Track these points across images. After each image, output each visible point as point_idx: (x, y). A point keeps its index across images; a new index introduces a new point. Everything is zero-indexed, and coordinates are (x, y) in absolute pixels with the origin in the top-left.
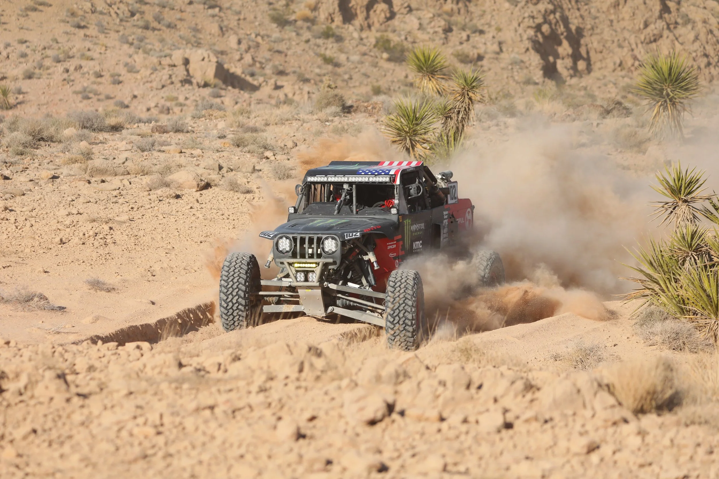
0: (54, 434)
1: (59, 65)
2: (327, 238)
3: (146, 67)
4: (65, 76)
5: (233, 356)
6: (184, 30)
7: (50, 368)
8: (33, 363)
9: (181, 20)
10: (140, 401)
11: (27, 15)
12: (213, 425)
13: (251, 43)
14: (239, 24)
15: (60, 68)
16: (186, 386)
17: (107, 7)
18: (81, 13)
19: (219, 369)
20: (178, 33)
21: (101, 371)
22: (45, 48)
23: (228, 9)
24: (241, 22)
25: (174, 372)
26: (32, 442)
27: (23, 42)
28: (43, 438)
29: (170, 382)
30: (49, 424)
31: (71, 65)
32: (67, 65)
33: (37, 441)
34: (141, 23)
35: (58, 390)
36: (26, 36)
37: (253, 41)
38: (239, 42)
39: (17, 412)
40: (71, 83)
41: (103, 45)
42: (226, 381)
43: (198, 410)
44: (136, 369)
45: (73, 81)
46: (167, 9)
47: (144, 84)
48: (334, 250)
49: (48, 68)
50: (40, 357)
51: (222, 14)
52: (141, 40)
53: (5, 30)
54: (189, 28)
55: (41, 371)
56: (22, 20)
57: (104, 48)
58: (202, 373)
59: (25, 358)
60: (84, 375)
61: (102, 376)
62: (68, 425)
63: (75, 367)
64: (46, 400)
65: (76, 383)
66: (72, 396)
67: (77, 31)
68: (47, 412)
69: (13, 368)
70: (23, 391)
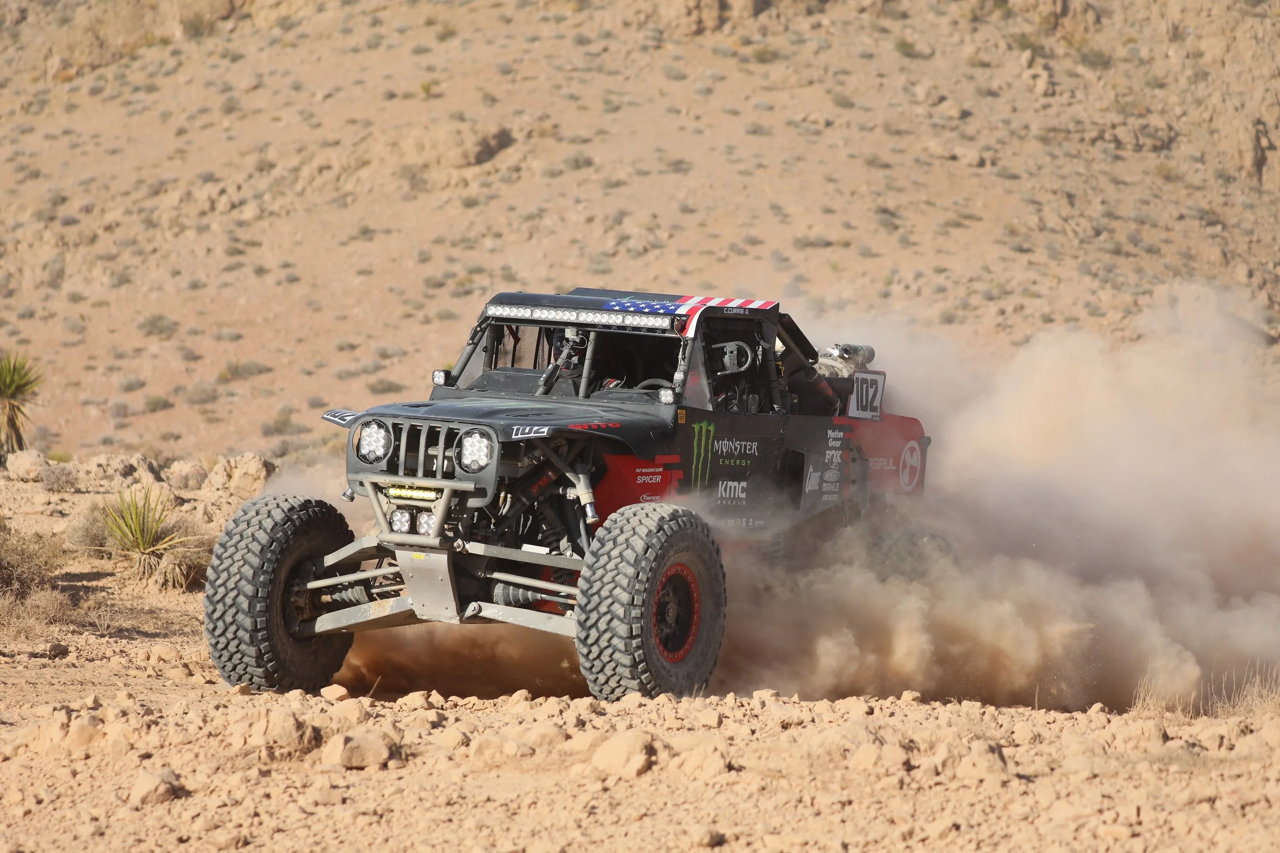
0: (984, 832)
1: (991, 304)
2: (469, 434)
3: (1115, 308)
4: (1000, 319)
5: (1242, 726)
6: (1171, 256)
7: (978, 738)
8: (954, 729)
9: (1167, 241)
10: (1108, 789)
11: (947, 233)
12: (1213, 825)
13: (1267, 276)
14: (1250, 249)
15: (993, 308)
16: (1173, 768)
17: (1061, 222)
18: (1023, 230)
19: (1220, 745)
20: (1162, 261)
21: (1050, 743)
22: (971, 280)
23: (1234, 226)
24: (1254, 245)
25: (1156, 747)
26: (953, 842)
27: (940, 271)
28: (968, 837)
29: (1152, 763)
30: (978, 818)
31: (1009, 304)
32: (1002, 304)
33: (960, 842)
34: (1110, 246)
35: (990, 769)
36: (945, 262)
37: (1270, 273)
38: (1251, 274)
39: (933, 798)
40: (1008, 330)
41: (1055, 276)
42: (1232, 762)
43: (1191, 802)
44: (1102, 741)
45: (1011, 327)
46: (1147, 227)
47: (1112, 332)
48: (483, 461)
49: (975, 308)
50: (964, 720)
51: (1226, 234)
52: (1110, 270)
53: (916, 253)
54: (1179, 253)
55: (965, 741)
56: (941, 240)
57: (1056, 281)
58: (1197, 749)
59: (943, 721)
60: (1026, 747)
61: (1052, 749)
62: (1004, 819)
63: (1014, 736)
64: (973, 782)
65: (1017, 759)
66: (1011, 777)
67: (1017, 255)
68: (974, 800)
69: (926, 735)
70: (940, 769)
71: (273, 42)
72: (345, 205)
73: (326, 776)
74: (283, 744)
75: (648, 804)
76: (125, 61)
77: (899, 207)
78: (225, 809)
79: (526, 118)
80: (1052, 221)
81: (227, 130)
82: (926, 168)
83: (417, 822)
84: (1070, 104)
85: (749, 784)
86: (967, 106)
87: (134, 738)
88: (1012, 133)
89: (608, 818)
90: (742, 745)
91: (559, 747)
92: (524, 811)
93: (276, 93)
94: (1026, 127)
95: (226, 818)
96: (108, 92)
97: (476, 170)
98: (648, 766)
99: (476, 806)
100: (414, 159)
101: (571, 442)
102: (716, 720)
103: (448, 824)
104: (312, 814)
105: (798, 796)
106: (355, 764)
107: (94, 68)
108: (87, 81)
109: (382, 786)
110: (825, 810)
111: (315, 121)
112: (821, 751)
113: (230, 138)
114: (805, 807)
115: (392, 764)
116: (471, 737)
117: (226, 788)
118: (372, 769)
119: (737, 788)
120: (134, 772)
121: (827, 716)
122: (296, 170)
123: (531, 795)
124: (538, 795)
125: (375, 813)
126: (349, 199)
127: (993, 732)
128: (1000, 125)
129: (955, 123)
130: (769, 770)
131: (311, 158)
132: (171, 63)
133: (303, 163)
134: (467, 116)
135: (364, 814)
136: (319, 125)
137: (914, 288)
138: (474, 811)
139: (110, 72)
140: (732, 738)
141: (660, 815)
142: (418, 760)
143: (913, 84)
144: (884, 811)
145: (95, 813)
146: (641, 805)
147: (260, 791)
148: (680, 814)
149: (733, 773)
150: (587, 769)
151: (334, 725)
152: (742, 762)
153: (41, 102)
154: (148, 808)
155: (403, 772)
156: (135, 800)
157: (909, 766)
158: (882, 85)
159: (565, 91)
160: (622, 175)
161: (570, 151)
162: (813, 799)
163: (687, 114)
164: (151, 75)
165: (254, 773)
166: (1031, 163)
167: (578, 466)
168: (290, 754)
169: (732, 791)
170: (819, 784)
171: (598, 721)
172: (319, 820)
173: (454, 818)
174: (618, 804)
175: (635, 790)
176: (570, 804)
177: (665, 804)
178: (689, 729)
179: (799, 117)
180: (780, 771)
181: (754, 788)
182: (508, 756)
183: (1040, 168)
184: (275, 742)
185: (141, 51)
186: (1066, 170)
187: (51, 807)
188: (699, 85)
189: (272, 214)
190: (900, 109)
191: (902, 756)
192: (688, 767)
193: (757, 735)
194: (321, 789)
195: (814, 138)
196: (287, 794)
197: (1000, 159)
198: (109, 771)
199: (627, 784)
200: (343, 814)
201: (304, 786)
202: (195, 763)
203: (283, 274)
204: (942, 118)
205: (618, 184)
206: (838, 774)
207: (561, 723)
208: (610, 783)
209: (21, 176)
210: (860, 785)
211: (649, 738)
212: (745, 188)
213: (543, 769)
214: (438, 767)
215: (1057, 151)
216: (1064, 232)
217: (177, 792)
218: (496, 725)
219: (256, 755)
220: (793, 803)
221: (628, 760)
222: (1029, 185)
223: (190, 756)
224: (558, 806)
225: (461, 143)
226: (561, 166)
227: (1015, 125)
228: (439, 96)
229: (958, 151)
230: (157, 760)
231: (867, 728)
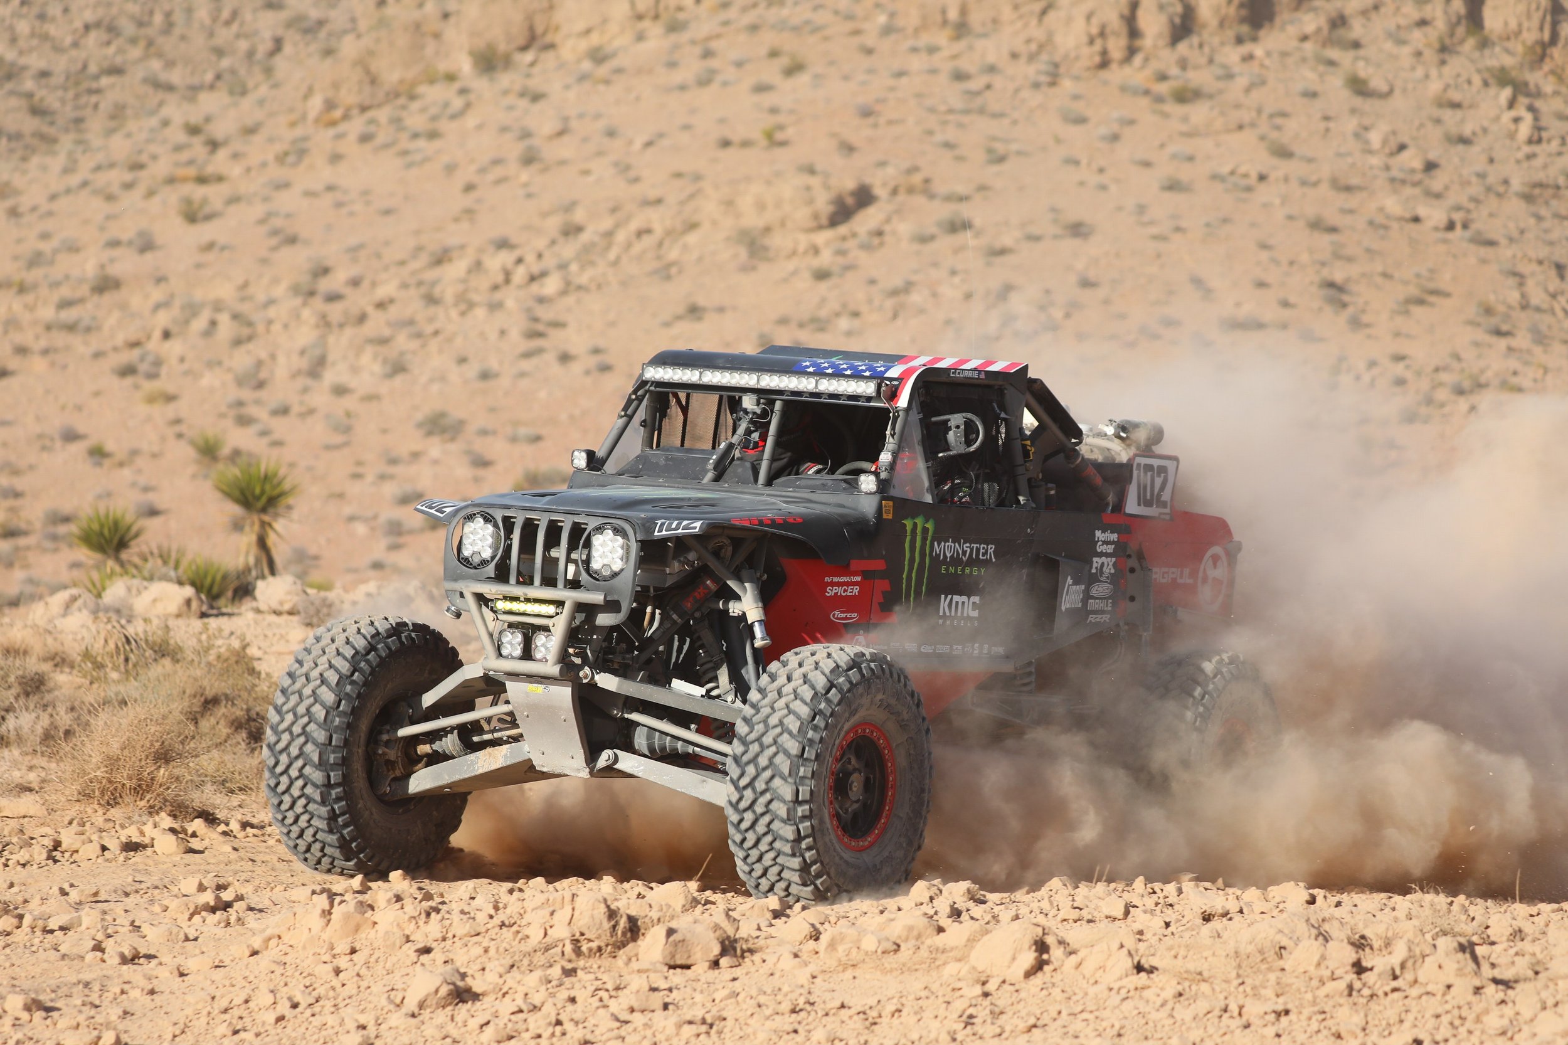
2: (599, 530)
7: (1445, 934)
8: (1415, 922)
11: (1407, 312)
17: (1548, 299)
18: (1501, 308)
21: (1534, 940)
22: (1437, 370)
27: (1399, 358)
35: (1460, 972)
36: (1405, 347)
39: (1389, 1008)
41: (1540, 366)
48: (617, 567)
49: (1442, 405)
50: (1427, 911)
53: (1369, 337)
56: (1399, 320)
57: (1541, 372)
59: (1401, 913)
60: (1505, 945)
61: (1536, 948)
62: (1477, 1033)
63: (1489, 931)
64: (1439, 988)
65: (1492, 960)
66: (1485, 982)
67: (1494, 340)
68: (1440, 1010)
69: (1381, 929)
70: (1398, 972)
71: (583, 78)
72: (668, 278)
73: (644, 976)
74: (592, 937)
75: (1038, 1012)
76: (402, 101)
77: (1348, 280)
78: (520, 1015)
79: (890, 171)
80: (1537, 297)
81: (525, 185)
82: (1381, 232)
83: (755, 1033)
84: (1560, 154)
85: (1162, 989)
86: (1432, 156)
87: (410, 928)
88: (1489, 189)
89: (990, 1030)
90: (1154, 941)
91: (929, 942)
92: (885, 1020)
93: (585, 140)
94: (1506, 182)
95: (521, 1026)
96: (381, 138)
97: (829, 234)
98: (1039, 966)
99: (827, 1014)
100: (752, 220)
101: (737, 542)
102: (1122, 910)
103: (793, 1035)
104: (627, 1022)
105: (1222, 1004)
106: (679, 962)
107: (364, 109)
108: (356, 126)
109: (712, 987)
110: (1256, 1022)
111: (632, 174)
112: (1250, 948)
113: (529, 196)
114: (1232, 1017)
115: (724, 962)
116: (821, 929)
117: (521, 990)
118: (701, 968)
119: (1146, 994)
120: (410, 970)
121: (1259, 906)
122: (609, 235)
123: (895, 1001)
124: (904, 1000)
125: (704, 1022)
126: (674, 270)
127: (1463, 925)
128: (1474, 179)
129: (1418, 176)
130: (1187, 972)
131: (628, 218)
132: (458, 103)
133: (617, 226)
134: (819, 167)
135: (690, 1022)
136: (636, 180)
137: (1367, 378)
138: (825, 1020)
139: (382, 115)
140: (1141, 933)
141: (1053, 1026)
142: (757, 957)
143: (1366, 129)
144: (1329, 1023)
145: (363, 1019)
146: (1029, 1014)
147: (563, 994)
148: (1077, 1025)
149: (1143, 975)
150: (965, 969)
151: (654, 914)
152: (1154, 962)
153: (299, 152)
154: (426, 1014)
155: (737, 972)
156: (411, 1004)
157: (1359, 968)
158: (1327, 130)
159: (939, 137)
160: (1007, 241)
161: (944, 211)
162: (1241, 1008)
163: (1089, 164)
164: (434, 118)
165: (556, 972)
166: (1511, 225)
167: (745, 573)
168: (600, 949)
169: (1141, 997)
170: (1248, 990)
171: (977, 910)
172: (635, 1030)
173: (800, 1029)
174: (1002, 1013)
175: (1023, 995)
176: (942, 1012)
177: (1060, 1013)
178: (1089, 921)
179: (1225, 170)
180: (1200, 974)
181: (1169, 993)
182: (867, 953)
183: (1522, 232)
184: (582, 934)
185: (422, 89)
186: (1555, 235)
187: (308, 1012)
188: (1103, 130)
189: (580, 288)
190: (1350, 160)
191: (1351, 955)
192: (1088, 968)
193: (1172, 929)
194: (638, 991)
195: (1244, 195)
196: (597, 998)
197: (1472, 221)
198: (379, 969)
199: (1012, 988)
200: (664, 1022)
201: (618, 988)
202: (484, 959)
203: (593, 361)
204: (1401, 170)
205: (1003, 252)
206: (1272, 977)
207: (931, 912)
208: (991, 987)
209: (274, 241)
210: (1299, 990)
211: (1039, 931)
212: (1159, 256)
213: (909, 969)
214: (780, 966)
215: (1543, 212)
216: (1553, 313)
217: (462, 995)
218: (852, 915)
219: (558, 950)
220: (1217, 1012)
221: (1014, 959)
222: (1509, 253)
223: (479, 950)
224: (928, 1015)
225: (810, 202)
226: (933, 230)
227: (1491, 180)
228: (783, 144)
229: (1422, 211)
230: (437, 955)
231: (1308, 920)
